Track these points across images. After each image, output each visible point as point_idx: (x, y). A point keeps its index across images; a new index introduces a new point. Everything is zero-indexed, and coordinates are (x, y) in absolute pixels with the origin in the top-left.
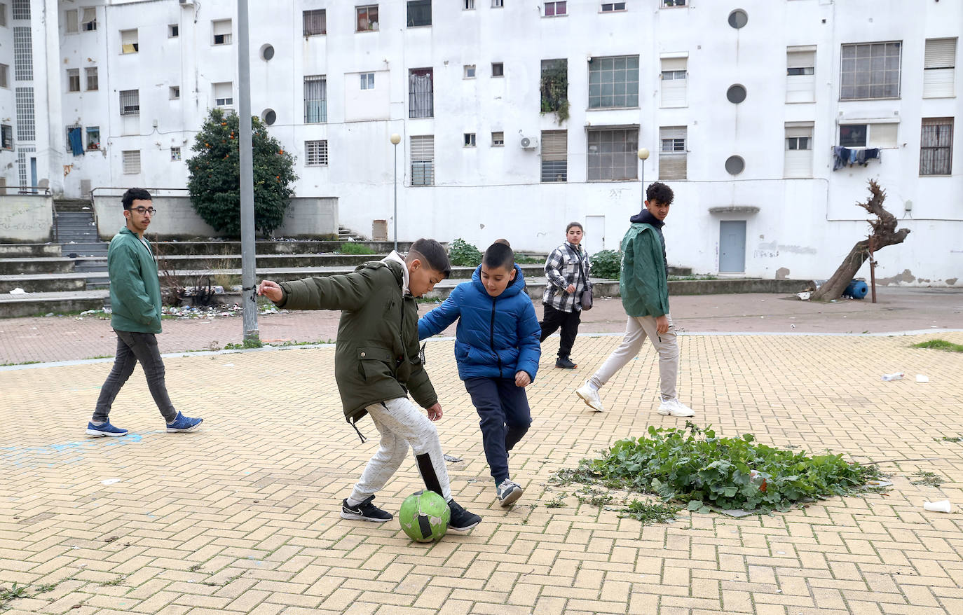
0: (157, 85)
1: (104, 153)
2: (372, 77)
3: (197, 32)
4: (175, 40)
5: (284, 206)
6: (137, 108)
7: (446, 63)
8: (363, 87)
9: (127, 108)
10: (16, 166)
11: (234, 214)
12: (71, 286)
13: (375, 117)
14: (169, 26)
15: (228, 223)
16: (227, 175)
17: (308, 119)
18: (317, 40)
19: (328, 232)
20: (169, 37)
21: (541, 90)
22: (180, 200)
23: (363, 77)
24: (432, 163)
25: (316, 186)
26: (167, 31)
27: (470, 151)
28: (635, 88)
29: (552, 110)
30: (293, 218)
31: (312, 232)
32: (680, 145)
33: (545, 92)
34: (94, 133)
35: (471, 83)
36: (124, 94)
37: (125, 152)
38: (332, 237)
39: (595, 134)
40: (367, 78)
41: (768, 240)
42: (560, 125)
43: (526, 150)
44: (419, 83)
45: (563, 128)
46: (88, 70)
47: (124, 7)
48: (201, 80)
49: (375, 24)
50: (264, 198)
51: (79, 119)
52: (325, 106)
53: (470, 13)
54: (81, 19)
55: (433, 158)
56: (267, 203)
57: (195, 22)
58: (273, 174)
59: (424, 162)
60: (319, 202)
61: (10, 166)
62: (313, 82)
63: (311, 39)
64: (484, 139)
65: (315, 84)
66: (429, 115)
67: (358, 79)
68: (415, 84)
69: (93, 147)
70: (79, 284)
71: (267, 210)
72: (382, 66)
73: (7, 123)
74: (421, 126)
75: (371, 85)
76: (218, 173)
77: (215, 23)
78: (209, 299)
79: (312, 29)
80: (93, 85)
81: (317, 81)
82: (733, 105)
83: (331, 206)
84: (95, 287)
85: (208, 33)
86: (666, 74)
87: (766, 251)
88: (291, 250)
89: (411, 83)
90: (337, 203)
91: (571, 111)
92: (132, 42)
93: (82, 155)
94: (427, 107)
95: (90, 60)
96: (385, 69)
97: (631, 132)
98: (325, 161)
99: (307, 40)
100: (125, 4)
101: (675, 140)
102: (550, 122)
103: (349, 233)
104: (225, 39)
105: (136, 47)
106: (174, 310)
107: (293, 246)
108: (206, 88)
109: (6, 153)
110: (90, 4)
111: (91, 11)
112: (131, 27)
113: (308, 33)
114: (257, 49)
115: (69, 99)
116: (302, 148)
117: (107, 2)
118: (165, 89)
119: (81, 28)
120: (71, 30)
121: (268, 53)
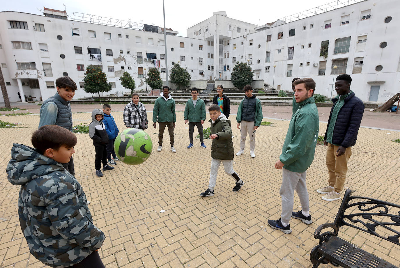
1: (229, 71)
2: (280, 50)
4: (243, 45)
5: (249, 82)
7: (297, 45)
8: (278, 53)
9: (234, 61)
11: (238, 84)
13: (280, 60)
14: (242, 42)
15: (237, 86)
16: (237, 76)
17: (266, 61)
20: (241, 45)
21: (321, 50)
24: (292, 71)
25: (267, 77)
27: (301, 67)
28: (348, 47)
29: (323, 55)
32: (361, 63)
33: (322, 51)
34: (228, 67)
35: (303, 49)
36: (233, 58)
39: (334, 61)
40: (279, 51)
41: (387, 92)
42: (325, 59)
43: (315, 67)
44: (291, 51)
45: (326, 60)
46: (228, 53)
47: (234, 39)
48: (247, 54)
49: (282, 37)
50: (244, 81)
51: (226, 64)
52: (270, 58)
53: (305, 30)
54: (227, 42)
55: (292, 69)
57: (246, 41)
59: (290, 71)
61: (213, 74)
63: (268, 42)
64: (305, 64)
65: (268, 53)
66: (292, 59)
67: (277, 51)
68: (289, 51)
69: (228, 69)
72: (282, 47)
73: (213, 65)
74: (290, 62)
76: (235, 75)
79: (268, 40)
80: (228, 56)
82: (381, 49)
83: (262, 82)
85: (248, 43)
86: (359, 41)
87: (386, 95)
90: (264, 81)
91: (328, 55)
92: (235, 47)
93: (226, 71)
94: (292, 57)
95: (228, 51)
97: (346, 60)
98: (269, 71)
101: (360, 61)
102: (322, 59)
104: (252, 44)
108: (247, 56)
109: (212, 71)
110: (228, 39)
111: (229, 41)
112: (235, 44)
113: (267, 41)
114: (257, 46)
115: (224, 60)
116: (265, 68)
117: (231, 38)
118: (240, 56)
119: (227, 45)
120: (225, 45)
121: (260, 46)
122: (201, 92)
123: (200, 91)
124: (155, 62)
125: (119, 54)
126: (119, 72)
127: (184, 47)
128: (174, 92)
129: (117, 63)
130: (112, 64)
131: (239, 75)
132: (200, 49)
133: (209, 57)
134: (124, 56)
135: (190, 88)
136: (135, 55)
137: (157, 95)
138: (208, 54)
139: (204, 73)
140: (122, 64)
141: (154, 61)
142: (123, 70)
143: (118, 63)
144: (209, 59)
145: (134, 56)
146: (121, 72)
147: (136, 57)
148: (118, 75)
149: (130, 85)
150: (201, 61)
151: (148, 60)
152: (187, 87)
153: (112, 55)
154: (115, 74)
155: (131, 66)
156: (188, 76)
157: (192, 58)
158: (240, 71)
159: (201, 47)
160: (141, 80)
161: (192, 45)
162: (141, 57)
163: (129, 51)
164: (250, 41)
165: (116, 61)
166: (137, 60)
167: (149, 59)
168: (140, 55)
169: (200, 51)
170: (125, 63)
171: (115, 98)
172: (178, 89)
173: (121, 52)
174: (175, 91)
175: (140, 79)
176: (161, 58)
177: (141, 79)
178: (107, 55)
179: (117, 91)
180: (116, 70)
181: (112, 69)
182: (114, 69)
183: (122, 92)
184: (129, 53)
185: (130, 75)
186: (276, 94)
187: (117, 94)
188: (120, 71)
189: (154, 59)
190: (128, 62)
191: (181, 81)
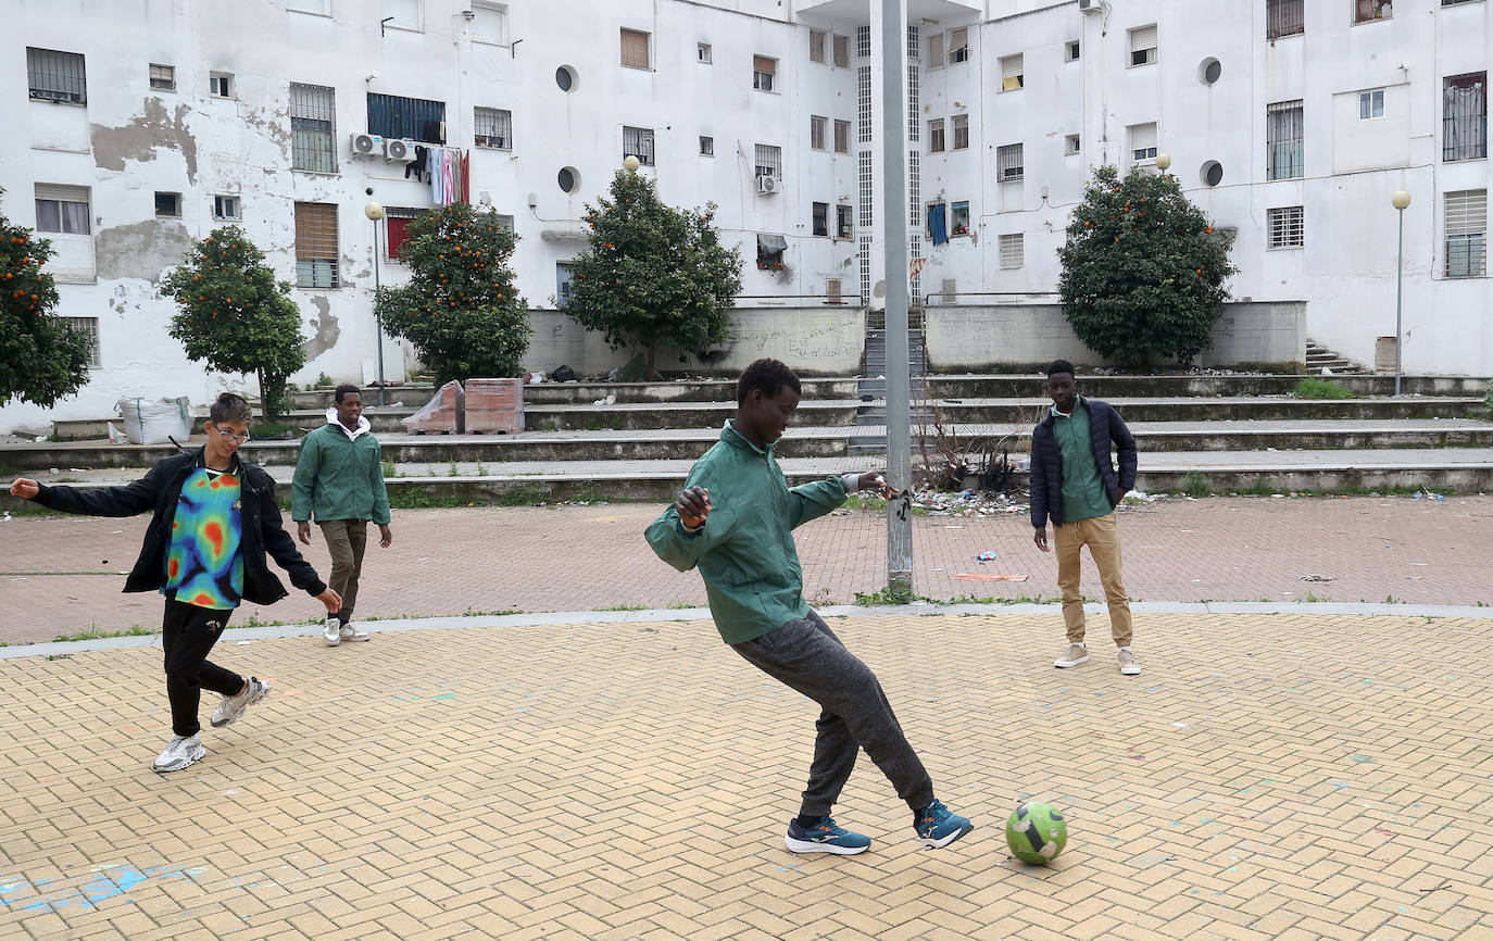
0: (1049, 135)
1: (975, 239)
2: (1379, 96)
3: (1107, 48)
4: (1075, 64)
5: (1210, 317)
6: (1020, 170)
8: (1365, 114)
9: (1009, 172)
10: (856, 262)
11: (1124, 331)
12: (826, 449)
13: (1384, 164)
14: (1066, 44)
15: (1115, 347)
16: (1115, 270)
17: (1273, 173)
18: (1290, 44)
19: (1288, 359)
20: (1067, 62)
22: (1051, 309)
23: (1365, 98)
24: (1483, 237)
25: (1284, 282)
26: (1063, 52)
30: (1231, 335)
31: (1261, 359)
34: (962, 211)
36: (1003, 150)
37: (1004, 237)
38: (1294, 366)
40: (1372, 100)
44: (1462, 100)
46: (956, 119)
47: (1004, 23)
48: (1110, 122)
49: (1385, 8)
50: (1173, 306)
51: (943, 191)
52: (1301, 152)
54: (948, 46)
55: (1485, 229)
56: (1177, 314)
57: (1104, 34)
58: (1190, 267)
59: (1469, 236)
60: (1274, 310)
61: (848, 262)
62: (1282, 111)
63: (1278, 43)
65: (1285, 115)
66: (1479, 153)
67: (1355, 101)
68: (1454, 102)
69: (960, 230)
70: (838, 447)
71: (1176, 324)
72: (1396, 77)
73: (845, 203)
74: (1464, 176)
75: (1378, 111)
76: (1102, 267)
77: (1133, 32)
78: (1004, 480)
79: (1280, 26)
80: (962, 141)
81: (1288, 111)
83: (1293, 316)
84: (861, 452)
85: (1121, 48)
88: (1213, 390)
89: (1447, 102)
90: (1303, 310)
92: (1015, 73)
93: (945, 243)
94: (1475, 140)
95: (958, 105)
96: (1403, 81)
98: (1300, 240)
99: (1272, 45)
100: (1006, 18)
103: (1334, 358)
104: (1149, 55)
105: (1020, 79)
106: (940, 498)
107: (1218, 383)
108: (1118, 133)
109: (844, 244)
110: (960, 24)
111: (961, 33)
112: (1014, 52)
113: (1273, 35)
114: (1195, 68)
115: (930, 163)
116: (1263, 221)
117: (983, 17)
118: (1061, 140)
119: (947, 61)
120: (935, 64)
121: (1212, 71)
122: (841, 396)
123: (837, 388)
124: (435, 168)
125: (141, 89)
126: (130, 240)
127: (652, 64)
128: (619, 400)
129: (121, 167)
130: (77, 170)
131: (1131, 262)
132: (756, 85)
133: (817, 141)
134: (181, 111)
135: (728, 364)
136: (277, 104)
137: (495, 425)
138: (814, 118)
139: (787, 259)
140: (166, 169)
141: (422, 154)
142: (170, 222)
143: (132, 164)
144: (817, 154)
145: (267, 117)
146: (148, 234)
147: (286, 125)
148: (122, 262)
149: (261, 344)
150: (766, 170)
151: (377, 149)
152: (704, 357)
153: (79, 100)
154: (98, 257)
155: (235, 189)
156: (719, 276)
157: (706, 144)
158: (1141, 234)
159: (765, 71)
160: (316, 301)
161: (704, 50)
162: (327, 127)
163: (225, 70)
164: (1134, 33)
165: (111, 147)
166: (289, 142)
167: (390, 141)
168: (313, 109)
169: (760, 96)
170: (192, 169)
171: (117, 458)
172: (640, 372)
173: (163, 79)
174: (627, 392)
175: (313, 294)
176: (479, 140)
177: (321, 294)
178: (35, 94)
179: (129, 396)
180: (107, 224)
181: (71, 209)
182: (95, 212)
183: (182, 403)
184: (223, 85)
185: (259, 256)
186: (1418, 399)
187: (128, 415)
188: (146, 229)
189: (425, 145)
190: (216, 157)
191: (677, 313)
